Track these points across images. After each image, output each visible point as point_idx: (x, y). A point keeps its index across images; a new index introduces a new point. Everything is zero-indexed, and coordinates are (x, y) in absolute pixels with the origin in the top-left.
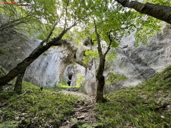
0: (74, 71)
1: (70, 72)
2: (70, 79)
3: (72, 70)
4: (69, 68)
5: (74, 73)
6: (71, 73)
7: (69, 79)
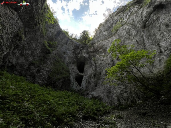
0: (88, 53)
1: (79, 55)
2: (80, 72)
3: (85, 51)
4: (78, 49)
5: (89, 56)
6: (81, 57)
7: (78, 71)
